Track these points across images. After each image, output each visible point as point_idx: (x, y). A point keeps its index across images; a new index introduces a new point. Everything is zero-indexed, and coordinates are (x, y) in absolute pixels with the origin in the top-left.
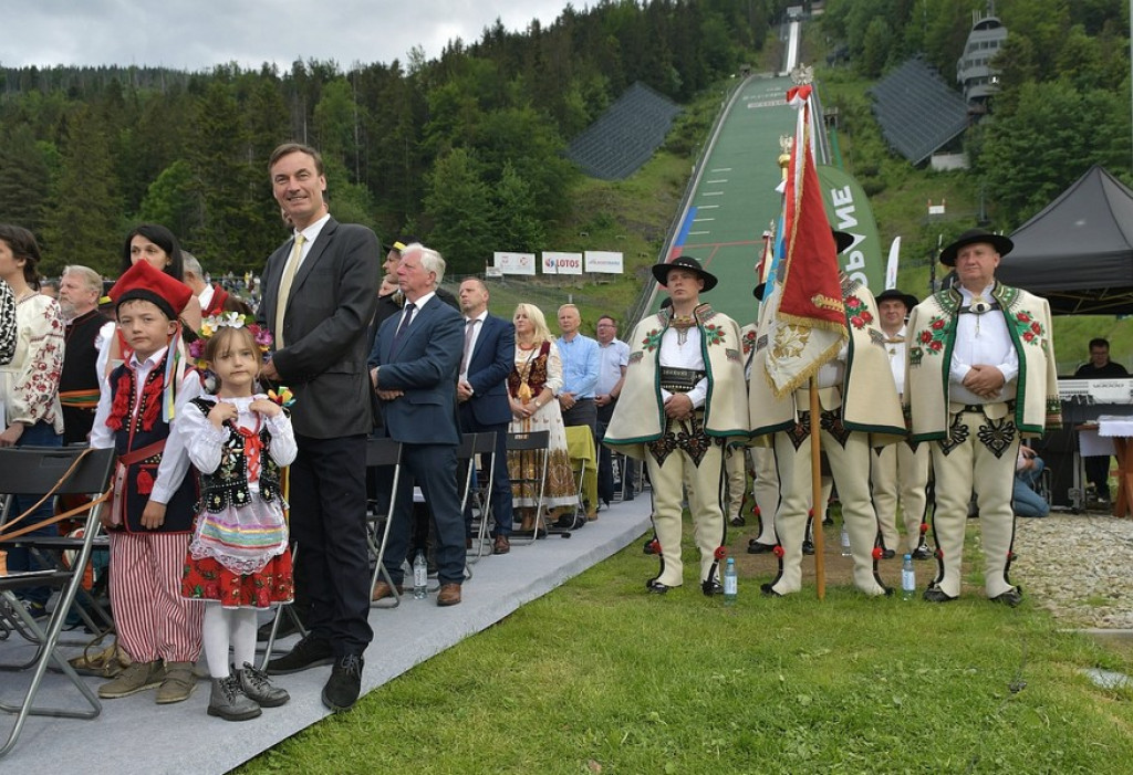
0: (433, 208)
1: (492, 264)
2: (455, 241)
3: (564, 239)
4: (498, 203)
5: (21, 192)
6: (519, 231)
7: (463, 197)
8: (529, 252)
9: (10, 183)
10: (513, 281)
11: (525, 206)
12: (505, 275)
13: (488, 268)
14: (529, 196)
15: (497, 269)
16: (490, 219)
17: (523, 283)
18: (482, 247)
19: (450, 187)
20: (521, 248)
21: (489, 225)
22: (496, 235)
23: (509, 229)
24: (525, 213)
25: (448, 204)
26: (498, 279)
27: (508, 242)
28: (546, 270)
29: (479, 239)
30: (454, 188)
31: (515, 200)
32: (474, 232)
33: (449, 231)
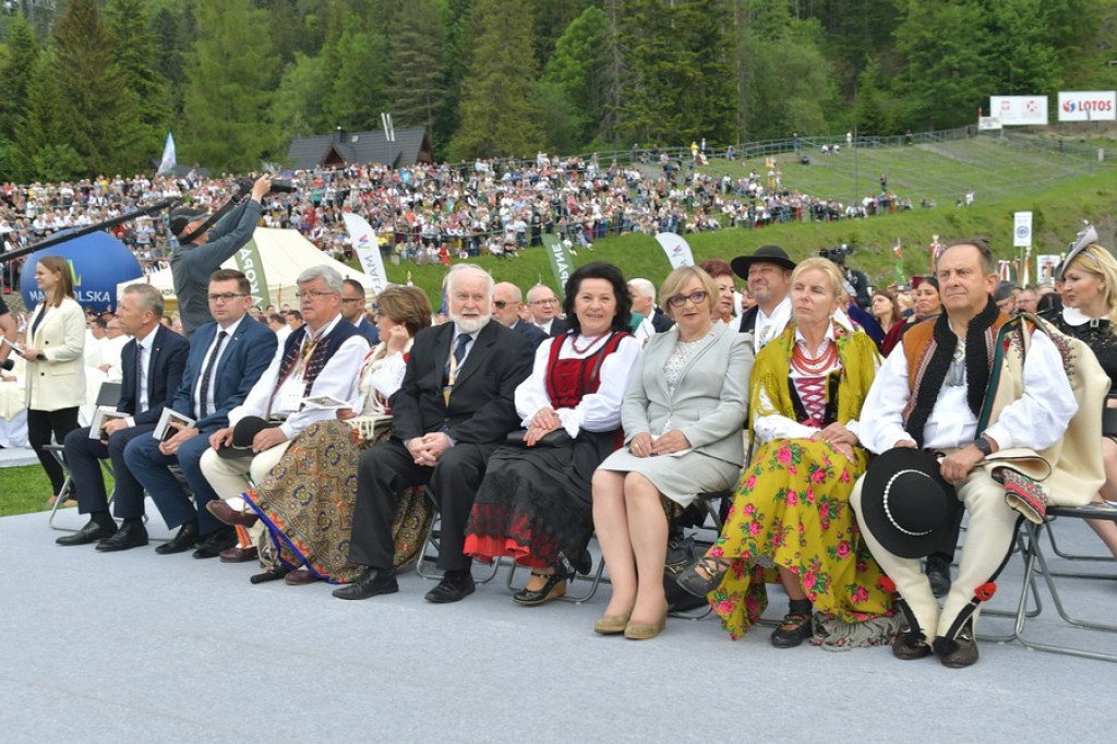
0: (907, 42)
1: (987, 113)
2: (937, 84)
3: (1085, 72)
4: (994, 28)
5: (417, 59)
6: (1024, 65)
7: (950, 25)
8: (1039, 93)
9: (405, 50)
10: (1017, 134)
11: (1034, 31)
12: (1005, 127)
13: (981, 119)
14: (1039, 16)
15: (995, 120)
16: (983, 53)
17: (1031, 136)
18: (975, 90)
19: (930, 14)
20: (1028, 89)
21: (983, 60)
22: (990, 73)
23: (1011, 64)
24: (1033, 40)
25: (928, 35)
26: (995, 132)
27: (1008, 81)
28: (1063, 116)
29: (970, 79)
30: (938, 15)
31: (1019, 22)
32: (963, 72)
33: (929, 71)
